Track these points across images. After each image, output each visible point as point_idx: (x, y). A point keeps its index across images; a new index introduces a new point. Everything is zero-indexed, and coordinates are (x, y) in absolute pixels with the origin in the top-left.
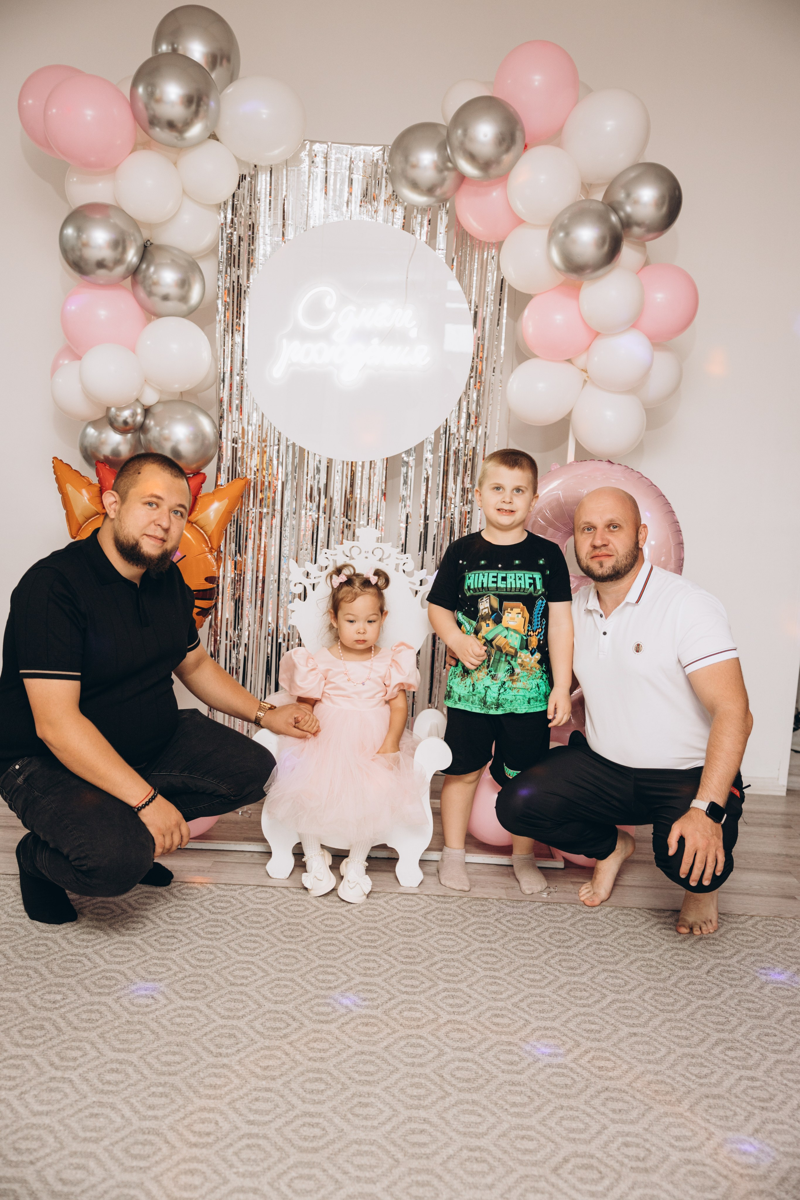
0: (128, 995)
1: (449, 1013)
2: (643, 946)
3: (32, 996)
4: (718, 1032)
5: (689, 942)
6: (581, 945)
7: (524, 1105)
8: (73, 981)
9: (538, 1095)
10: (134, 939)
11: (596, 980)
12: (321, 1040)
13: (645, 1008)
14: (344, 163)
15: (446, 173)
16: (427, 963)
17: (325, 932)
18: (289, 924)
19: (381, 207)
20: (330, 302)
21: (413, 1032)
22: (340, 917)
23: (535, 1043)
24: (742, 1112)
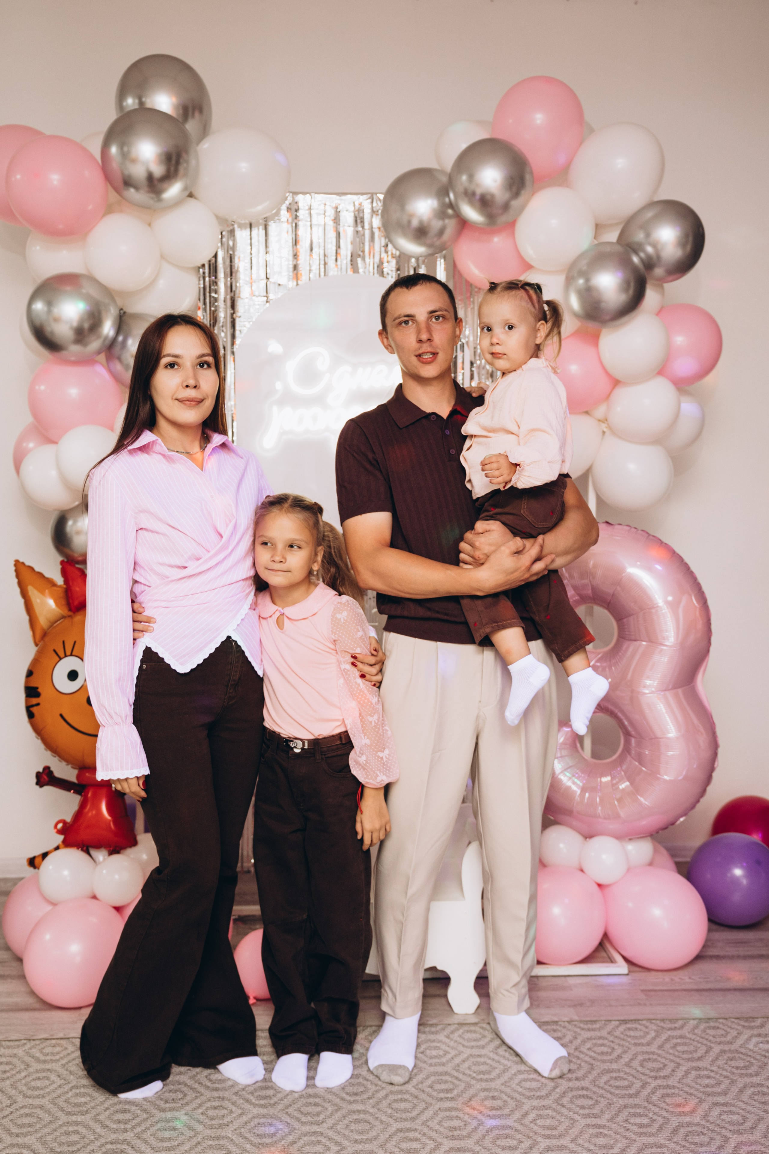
2: (746, 1067)
6: (679, 1074)
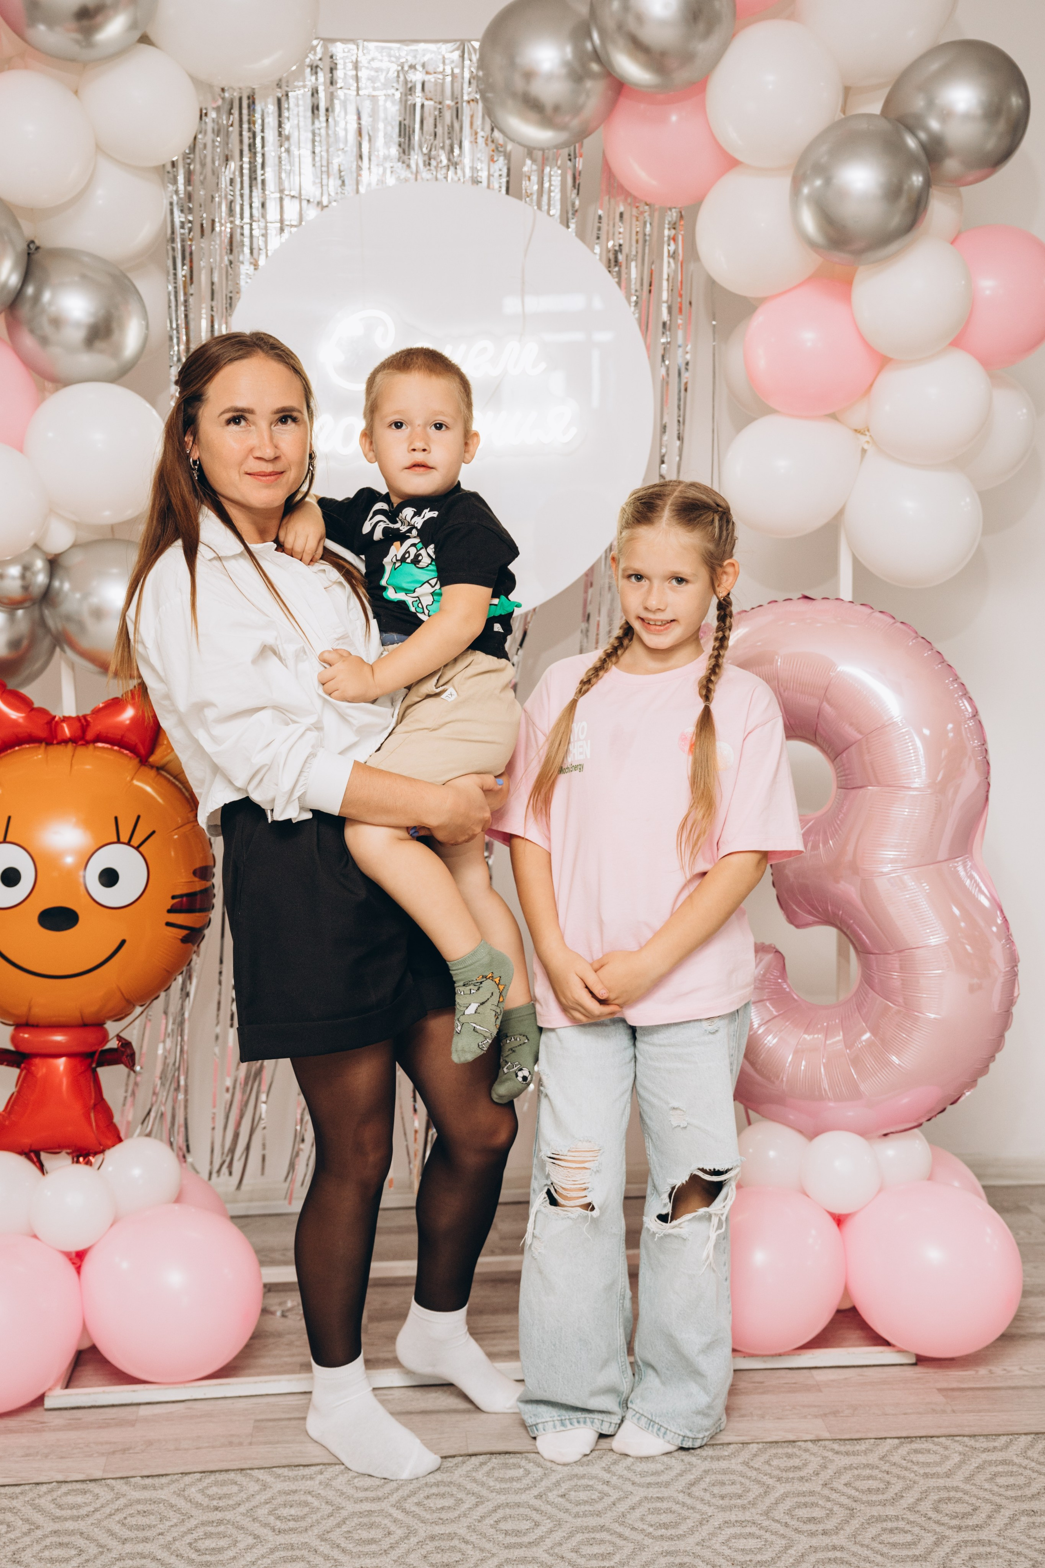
17: (508, 1547)
18: (432, 1538)
22: (527, 1511)
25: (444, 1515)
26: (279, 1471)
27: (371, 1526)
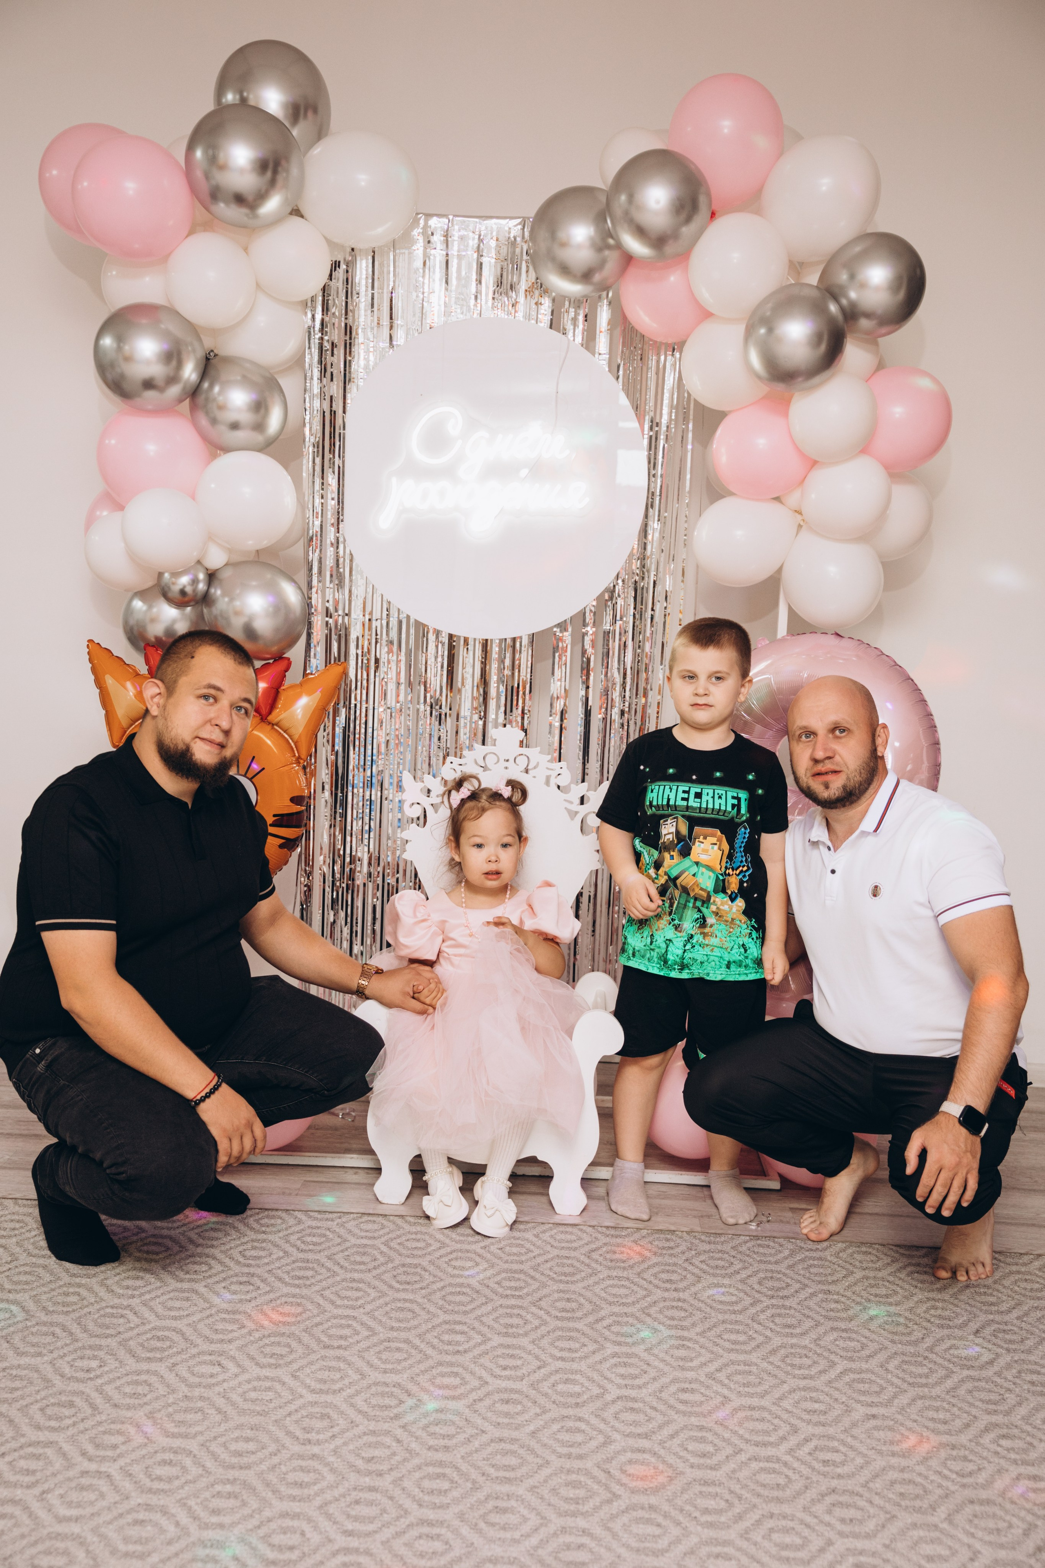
0: (186, 1361)
1: (619, 1387)
2: (887, 1296)
3: (59, 1363)
4: (989, 1413)
5: (951, 1291)
6: (802, 1295)
7: (720, 1512)
8: (113, 1342)
9: (740, 1498)
10: (196, 1286)
11: (822, 1343)
12: (445, 1423)
13: (888, 1381)
14: (471, 243)
15: (607, 253)
16: (591, 1319)
17: (453, 1276)
18: (404, 1265)
19: (521, 299)
20: (455, 426)
21: (570, 1412)
22: (473, 1256)
23: (737, 1428)
24: (1020, 1524)
25: (415, 1252)
26: (312, 1214)
27: (364, 1254)
